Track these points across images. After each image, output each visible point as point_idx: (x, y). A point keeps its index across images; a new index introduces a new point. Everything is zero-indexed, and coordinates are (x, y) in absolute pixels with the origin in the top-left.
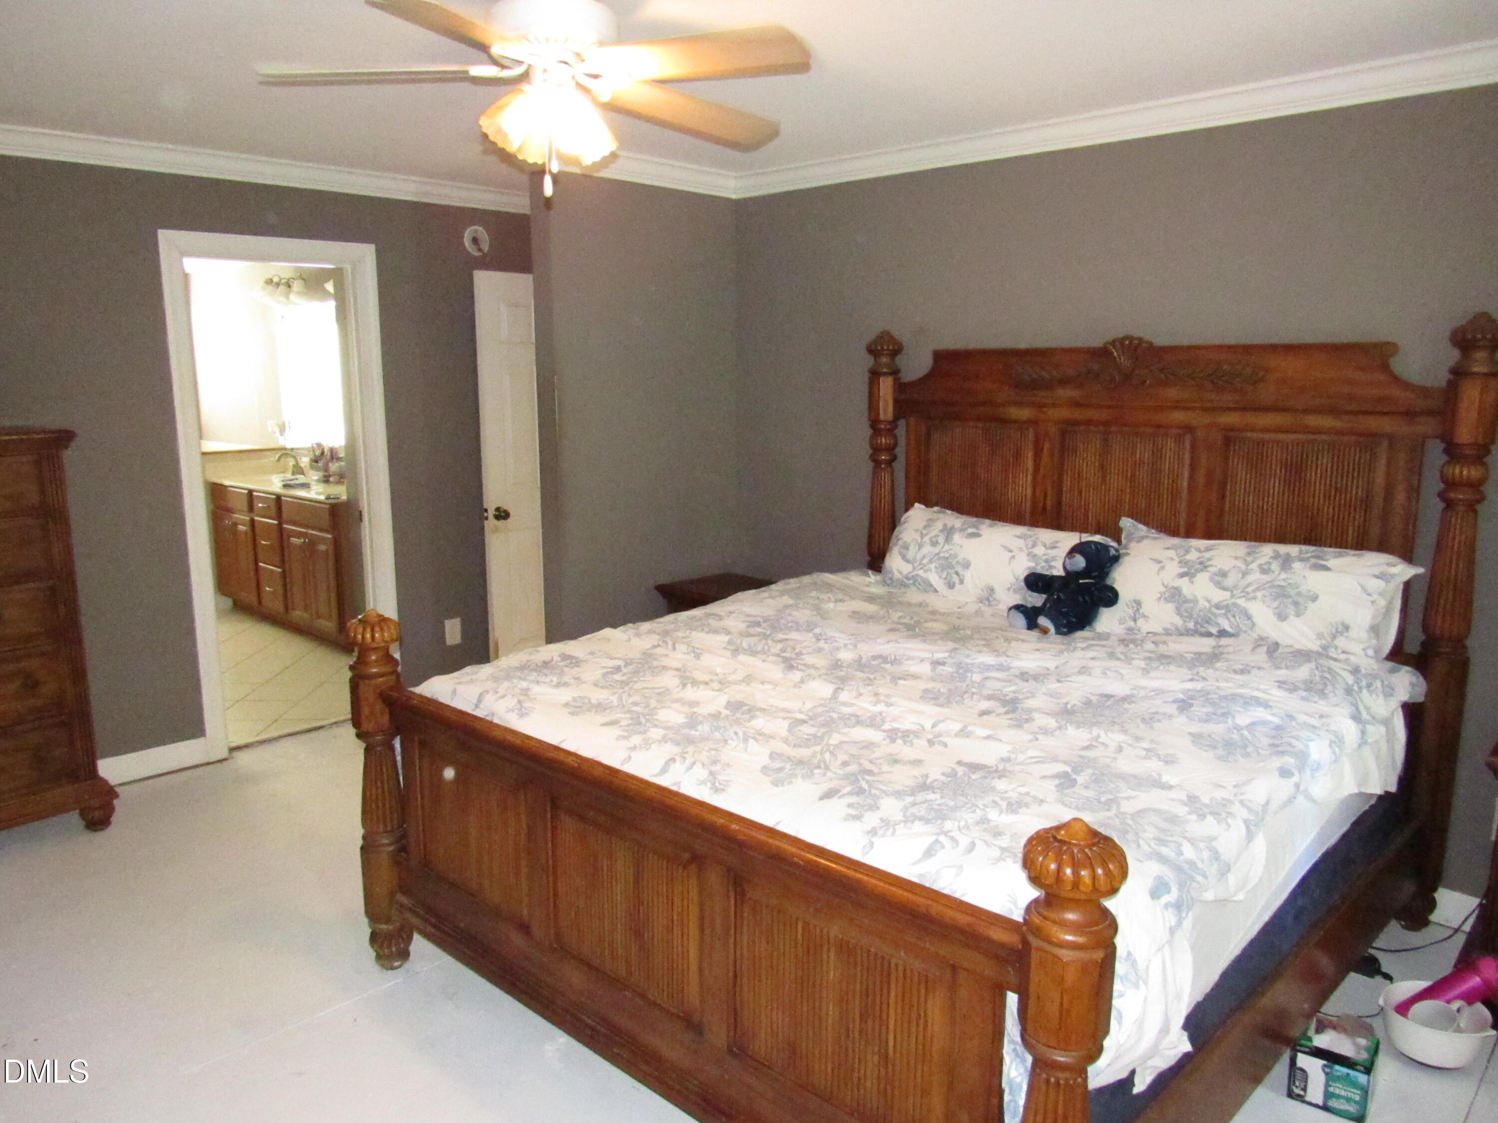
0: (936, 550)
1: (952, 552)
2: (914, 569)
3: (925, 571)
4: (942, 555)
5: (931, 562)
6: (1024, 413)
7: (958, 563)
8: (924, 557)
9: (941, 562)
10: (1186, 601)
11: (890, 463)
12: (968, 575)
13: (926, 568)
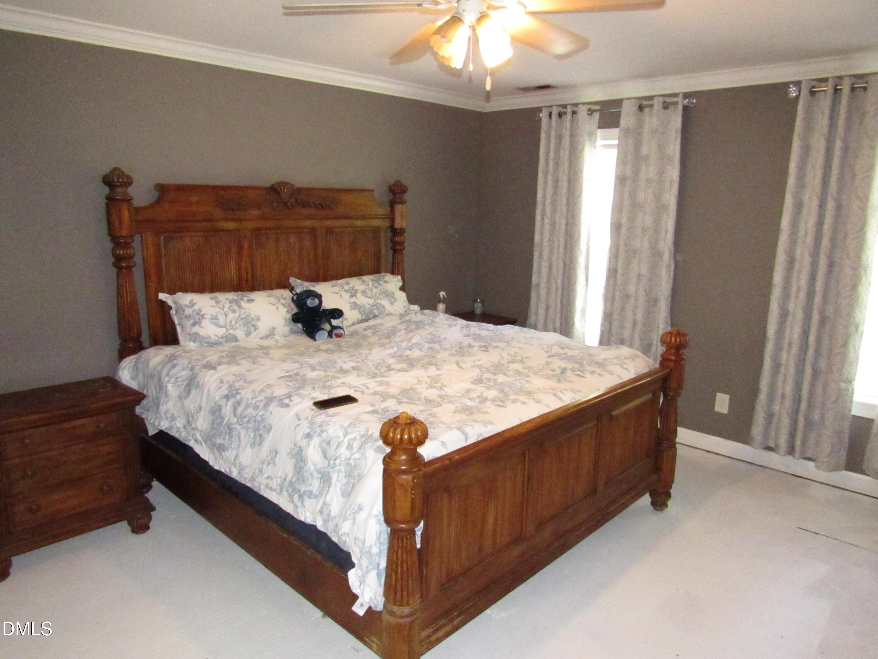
0: (237, 315)
1: (247, 314)
2: (227, 330)
3: (234, 330)
4: (242, 317)
5: (236, 323)
6: (231, 225)
7: (252, 319)
8: (231, 322)
9: (243, 321)
10: (361, 307)
11: (129, 268)
12: (260, 324)
13: (234, 327)
